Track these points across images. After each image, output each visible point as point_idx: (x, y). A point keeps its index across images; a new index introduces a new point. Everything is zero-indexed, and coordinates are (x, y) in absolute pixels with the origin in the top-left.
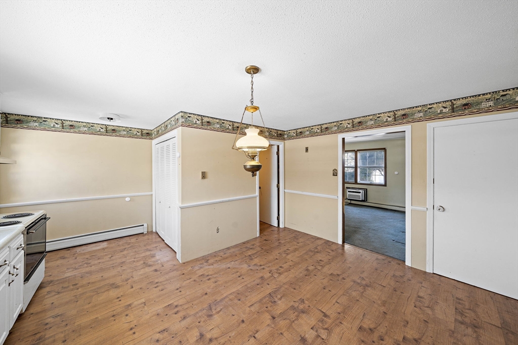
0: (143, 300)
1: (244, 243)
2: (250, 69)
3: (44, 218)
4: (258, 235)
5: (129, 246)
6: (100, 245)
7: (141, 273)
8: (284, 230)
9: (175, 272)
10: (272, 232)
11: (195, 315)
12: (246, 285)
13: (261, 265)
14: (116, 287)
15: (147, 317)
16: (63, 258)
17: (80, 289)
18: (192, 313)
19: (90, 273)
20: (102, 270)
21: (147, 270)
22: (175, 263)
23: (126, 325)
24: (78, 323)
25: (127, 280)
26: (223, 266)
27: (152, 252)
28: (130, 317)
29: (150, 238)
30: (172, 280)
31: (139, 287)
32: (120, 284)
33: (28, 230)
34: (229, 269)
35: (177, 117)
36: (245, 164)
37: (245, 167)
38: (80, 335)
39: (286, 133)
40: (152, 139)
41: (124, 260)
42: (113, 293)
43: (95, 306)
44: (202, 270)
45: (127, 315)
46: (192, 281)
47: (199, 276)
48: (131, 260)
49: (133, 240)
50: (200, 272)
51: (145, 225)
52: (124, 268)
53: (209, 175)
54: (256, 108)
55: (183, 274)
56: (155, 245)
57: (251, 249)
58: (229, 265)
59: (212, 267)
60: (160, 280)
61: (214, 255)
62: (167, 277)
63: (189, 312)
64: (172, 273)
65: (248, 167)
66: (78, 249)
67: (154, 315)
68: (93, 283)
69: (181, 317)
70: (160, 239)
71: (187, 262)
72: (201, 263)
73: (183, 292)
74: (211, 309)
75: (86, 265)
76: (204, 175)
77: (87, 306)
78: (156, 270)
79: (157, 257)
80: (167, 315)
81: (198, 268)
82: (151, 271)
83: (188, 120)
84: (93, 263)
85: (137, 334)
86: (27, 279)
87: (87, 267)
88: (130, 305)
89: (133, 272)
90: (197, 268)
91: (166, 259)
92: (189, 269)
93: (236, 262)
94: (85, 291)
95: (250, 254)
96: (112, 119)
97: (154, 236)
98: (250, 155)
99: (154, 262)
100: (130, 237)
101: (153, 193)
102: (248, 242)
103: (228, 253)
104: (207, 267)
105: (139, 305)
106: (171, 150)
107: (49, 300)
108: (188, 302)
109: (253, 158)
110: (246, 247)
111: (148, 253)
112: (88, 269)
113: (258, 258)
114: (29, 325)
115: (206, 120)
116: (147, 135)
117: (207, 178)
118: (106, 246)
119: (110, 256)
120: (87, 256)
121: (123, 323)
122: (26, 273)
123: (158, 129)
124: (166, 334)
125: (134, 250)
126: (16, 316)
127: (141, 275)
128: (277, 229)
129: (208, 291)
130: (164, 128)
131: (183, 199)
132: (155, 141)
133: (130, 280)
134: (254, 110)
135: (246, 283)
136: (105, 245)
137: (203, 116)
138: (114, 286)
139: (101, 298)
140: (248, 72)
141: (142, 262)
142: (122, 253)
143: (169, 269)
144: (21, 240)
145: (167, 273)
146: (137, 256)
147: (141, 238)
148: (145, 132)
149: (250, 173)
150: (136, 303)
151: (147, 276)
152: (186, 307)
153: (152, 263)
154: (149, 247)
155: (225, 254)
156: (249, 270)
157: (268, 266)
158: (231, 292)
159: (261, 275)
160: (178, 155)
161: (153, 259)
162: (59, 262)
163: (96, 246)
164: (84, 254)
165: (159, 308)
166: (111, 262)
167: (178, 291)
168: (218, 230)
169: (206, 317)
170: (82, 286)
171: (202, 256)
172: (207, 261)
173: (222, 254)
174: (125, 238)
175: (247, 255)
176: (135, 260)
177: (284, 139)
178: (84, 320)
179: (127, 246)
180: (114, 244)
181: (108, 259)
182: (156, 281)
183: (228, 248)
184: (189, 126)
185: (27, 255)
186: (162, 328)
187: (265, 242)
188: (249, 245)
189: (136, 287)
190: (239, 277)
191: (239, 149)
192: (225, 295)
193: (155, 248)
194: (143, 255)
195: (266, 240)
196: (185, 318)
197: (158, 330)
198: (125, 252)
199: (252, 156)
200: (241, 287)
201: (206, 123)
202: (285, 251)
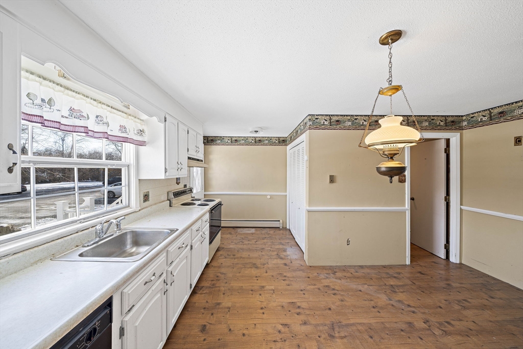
0: (273, 287)
1: (384, 267)
2: (386, 38)
3: (220, 204)
4: (408, 262)
5: (268, 236)
6: (250, 230)
7: (274, 262)
8: (460, 268)
9: (301, 272)
10: (433, 264)
11: (316, 326)
12: (382, 323)
13: (409, 306)
14: (256, 268)
15: (275, 304)
16: (231, 234)
17: (236, 260)
18: (313, 322)
19: (242, 249)
20: (249, 250)
21: (279, 261)
22: (302, 263)
23: (259, 303)
24: (231, 285)
25: (264, 264)
26: (353, 285)
27: (284, 247)
28: (262, 297)
29: (284, 233)
30: (298, 280)
31: (271, 274)
32: (259, 266)
33: (212, 210)
34: (360, 292)
35: (305, 121)
36: (379, 166)
37: (378, 169)
38: (232, 294)
39: (464, 118)
40: (287, 145)
41: (264, 247)
42: (254, 272)
43: (242, 276)
44: (328, 280)
45: (260, 295)
46: (316, 288)
47: (324, 286)
48: (268, 249)
49: (272, 232)
50: (326, 282)
51: (281, 221)
52: (263, 253)
53: (338, 179)
54: (397, 88)
55: (309, 277)
56: (287, 241)
57: (395, 277)
58: (360, 287)
59: (339, 281)
60: (288, 275)
61: (344, 269)
62: (294, 274)
63: (310, 320)
64: (299, 272)
65: (383, 169)
66: (239, 230)
67: (279, 306)
68: (243, 258)
69: (302, 321)
70: (291, 237)
71: (313, 267)
72: (328, 272)
73: (306, 296)
74: (333, 329)
75: (241, 243)
76: (332, 179)
77: (238, 275)
78: (285, 264)
79: (288, 253)
80: (290, 311)
81: (324, 277)
82: (282, 264)
83: (315, 122)
84: (245, 243)
85: (265, 315)
86: (210, 243)
87: (241, 244)
88: (263, 287)
89: (268, 259)
90: (322, 276)
91: (295, 257)
92: (314, 275)
93: (371, 287)
94: (239, 262)
95: (392, 283)
96: (257, 131)
97: (288, 232)
98: (386, 153)
99: (285, 256)
100: (270, 229)
101: (287, 193)
102: (390, 267)
103: (361, 273)
104: (334, 280)
105: (270, 290)
106: (301, 153)
107: (221, 260)
108: (310, 309)
109: (391, 157)
110: (388, 273)
111: (281, 247)
112: (241, 246)
113: (405, 293)
114: (211, 273)
115: (334, 119)
116: (283, 142)
117: (335, 182)
118: (254, 232)
119: (255, 241)
120: (243, 237)
121: (256, 300)
122: (210, 238)
123: (291, 135)
124: (287, 329)
125: (271, 241)
126: (205, 264)
127: (274, 264)
128: (444, 262)
129: (333, 307)
130: (296, 134)
131: (311, 202)
132: (289, 147)
133: (266, 266)
134: (394, 91)
135: (383, 320)
136: (253, 230)
137: (332, 115)
138: (255, 266)
139: (247, 272)
140: (383, 44)
141: (276, 253)
142: (263, 241)
143: (296, 268)
144: (207, 216)
145: (294, 271)
146: (273, 246)
147: (278, 232)
148: (281, 139)
149: (388, 178)
150: (267, 287)
151: (279, 267)
152: (308, 312)
153: (284, 257)
154: (282, 241)
155: (357, 272)
156: (389, 304)
157: (422, 311)
158: (360, 322)
159: (409, 319)
160: (306, 158)
161: (284, 254)
162: (229, 236)
163: (248, 230)
164: (241, 234)
165: (285, 301)
166: (255, 246)
167: (302, 292)
168: (348, 241)
169: (327, 335)
170: (237, 258)
171: (329, 265)
172: (334, 273)
173: (352, 271)
174: (267, 229)
175: (387, 284)
176: (271, 249)
177: (461, 128)
178: (235, 284)
179: (267, 236)
180: (259, 231)
181: (254, 243)
182: (285, 274)
183: (362, 267)
184: (316, 128)
185: (211, 226)
186: (284, 322)
187: (419, 275)
188: (391, 272)
189: (270, 273)
190: (374, 307)
191: (369, 146)
192: (352, 321)
193: (287, 244)
194: (277, 247)
195: (420, 273)
196: (305, 323)
197: (281, 322)
198: (265, 241)
199: (390, 154)
200: (375, 321)
201: (336, 122)
202: (459, 301)
